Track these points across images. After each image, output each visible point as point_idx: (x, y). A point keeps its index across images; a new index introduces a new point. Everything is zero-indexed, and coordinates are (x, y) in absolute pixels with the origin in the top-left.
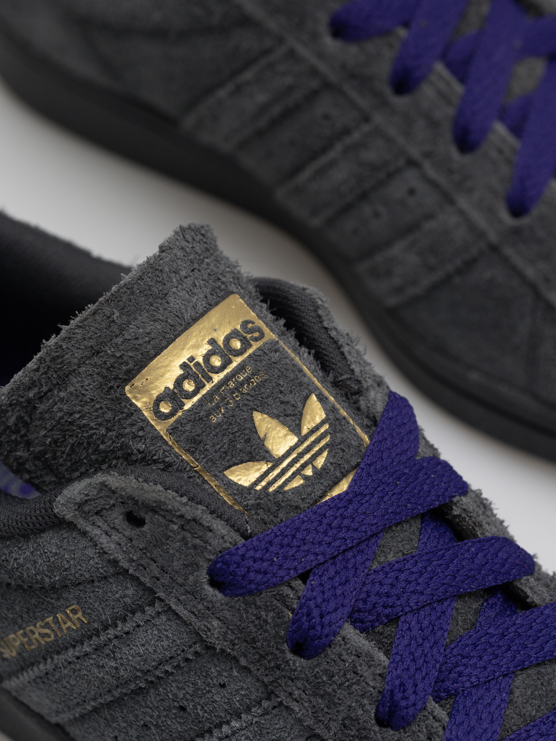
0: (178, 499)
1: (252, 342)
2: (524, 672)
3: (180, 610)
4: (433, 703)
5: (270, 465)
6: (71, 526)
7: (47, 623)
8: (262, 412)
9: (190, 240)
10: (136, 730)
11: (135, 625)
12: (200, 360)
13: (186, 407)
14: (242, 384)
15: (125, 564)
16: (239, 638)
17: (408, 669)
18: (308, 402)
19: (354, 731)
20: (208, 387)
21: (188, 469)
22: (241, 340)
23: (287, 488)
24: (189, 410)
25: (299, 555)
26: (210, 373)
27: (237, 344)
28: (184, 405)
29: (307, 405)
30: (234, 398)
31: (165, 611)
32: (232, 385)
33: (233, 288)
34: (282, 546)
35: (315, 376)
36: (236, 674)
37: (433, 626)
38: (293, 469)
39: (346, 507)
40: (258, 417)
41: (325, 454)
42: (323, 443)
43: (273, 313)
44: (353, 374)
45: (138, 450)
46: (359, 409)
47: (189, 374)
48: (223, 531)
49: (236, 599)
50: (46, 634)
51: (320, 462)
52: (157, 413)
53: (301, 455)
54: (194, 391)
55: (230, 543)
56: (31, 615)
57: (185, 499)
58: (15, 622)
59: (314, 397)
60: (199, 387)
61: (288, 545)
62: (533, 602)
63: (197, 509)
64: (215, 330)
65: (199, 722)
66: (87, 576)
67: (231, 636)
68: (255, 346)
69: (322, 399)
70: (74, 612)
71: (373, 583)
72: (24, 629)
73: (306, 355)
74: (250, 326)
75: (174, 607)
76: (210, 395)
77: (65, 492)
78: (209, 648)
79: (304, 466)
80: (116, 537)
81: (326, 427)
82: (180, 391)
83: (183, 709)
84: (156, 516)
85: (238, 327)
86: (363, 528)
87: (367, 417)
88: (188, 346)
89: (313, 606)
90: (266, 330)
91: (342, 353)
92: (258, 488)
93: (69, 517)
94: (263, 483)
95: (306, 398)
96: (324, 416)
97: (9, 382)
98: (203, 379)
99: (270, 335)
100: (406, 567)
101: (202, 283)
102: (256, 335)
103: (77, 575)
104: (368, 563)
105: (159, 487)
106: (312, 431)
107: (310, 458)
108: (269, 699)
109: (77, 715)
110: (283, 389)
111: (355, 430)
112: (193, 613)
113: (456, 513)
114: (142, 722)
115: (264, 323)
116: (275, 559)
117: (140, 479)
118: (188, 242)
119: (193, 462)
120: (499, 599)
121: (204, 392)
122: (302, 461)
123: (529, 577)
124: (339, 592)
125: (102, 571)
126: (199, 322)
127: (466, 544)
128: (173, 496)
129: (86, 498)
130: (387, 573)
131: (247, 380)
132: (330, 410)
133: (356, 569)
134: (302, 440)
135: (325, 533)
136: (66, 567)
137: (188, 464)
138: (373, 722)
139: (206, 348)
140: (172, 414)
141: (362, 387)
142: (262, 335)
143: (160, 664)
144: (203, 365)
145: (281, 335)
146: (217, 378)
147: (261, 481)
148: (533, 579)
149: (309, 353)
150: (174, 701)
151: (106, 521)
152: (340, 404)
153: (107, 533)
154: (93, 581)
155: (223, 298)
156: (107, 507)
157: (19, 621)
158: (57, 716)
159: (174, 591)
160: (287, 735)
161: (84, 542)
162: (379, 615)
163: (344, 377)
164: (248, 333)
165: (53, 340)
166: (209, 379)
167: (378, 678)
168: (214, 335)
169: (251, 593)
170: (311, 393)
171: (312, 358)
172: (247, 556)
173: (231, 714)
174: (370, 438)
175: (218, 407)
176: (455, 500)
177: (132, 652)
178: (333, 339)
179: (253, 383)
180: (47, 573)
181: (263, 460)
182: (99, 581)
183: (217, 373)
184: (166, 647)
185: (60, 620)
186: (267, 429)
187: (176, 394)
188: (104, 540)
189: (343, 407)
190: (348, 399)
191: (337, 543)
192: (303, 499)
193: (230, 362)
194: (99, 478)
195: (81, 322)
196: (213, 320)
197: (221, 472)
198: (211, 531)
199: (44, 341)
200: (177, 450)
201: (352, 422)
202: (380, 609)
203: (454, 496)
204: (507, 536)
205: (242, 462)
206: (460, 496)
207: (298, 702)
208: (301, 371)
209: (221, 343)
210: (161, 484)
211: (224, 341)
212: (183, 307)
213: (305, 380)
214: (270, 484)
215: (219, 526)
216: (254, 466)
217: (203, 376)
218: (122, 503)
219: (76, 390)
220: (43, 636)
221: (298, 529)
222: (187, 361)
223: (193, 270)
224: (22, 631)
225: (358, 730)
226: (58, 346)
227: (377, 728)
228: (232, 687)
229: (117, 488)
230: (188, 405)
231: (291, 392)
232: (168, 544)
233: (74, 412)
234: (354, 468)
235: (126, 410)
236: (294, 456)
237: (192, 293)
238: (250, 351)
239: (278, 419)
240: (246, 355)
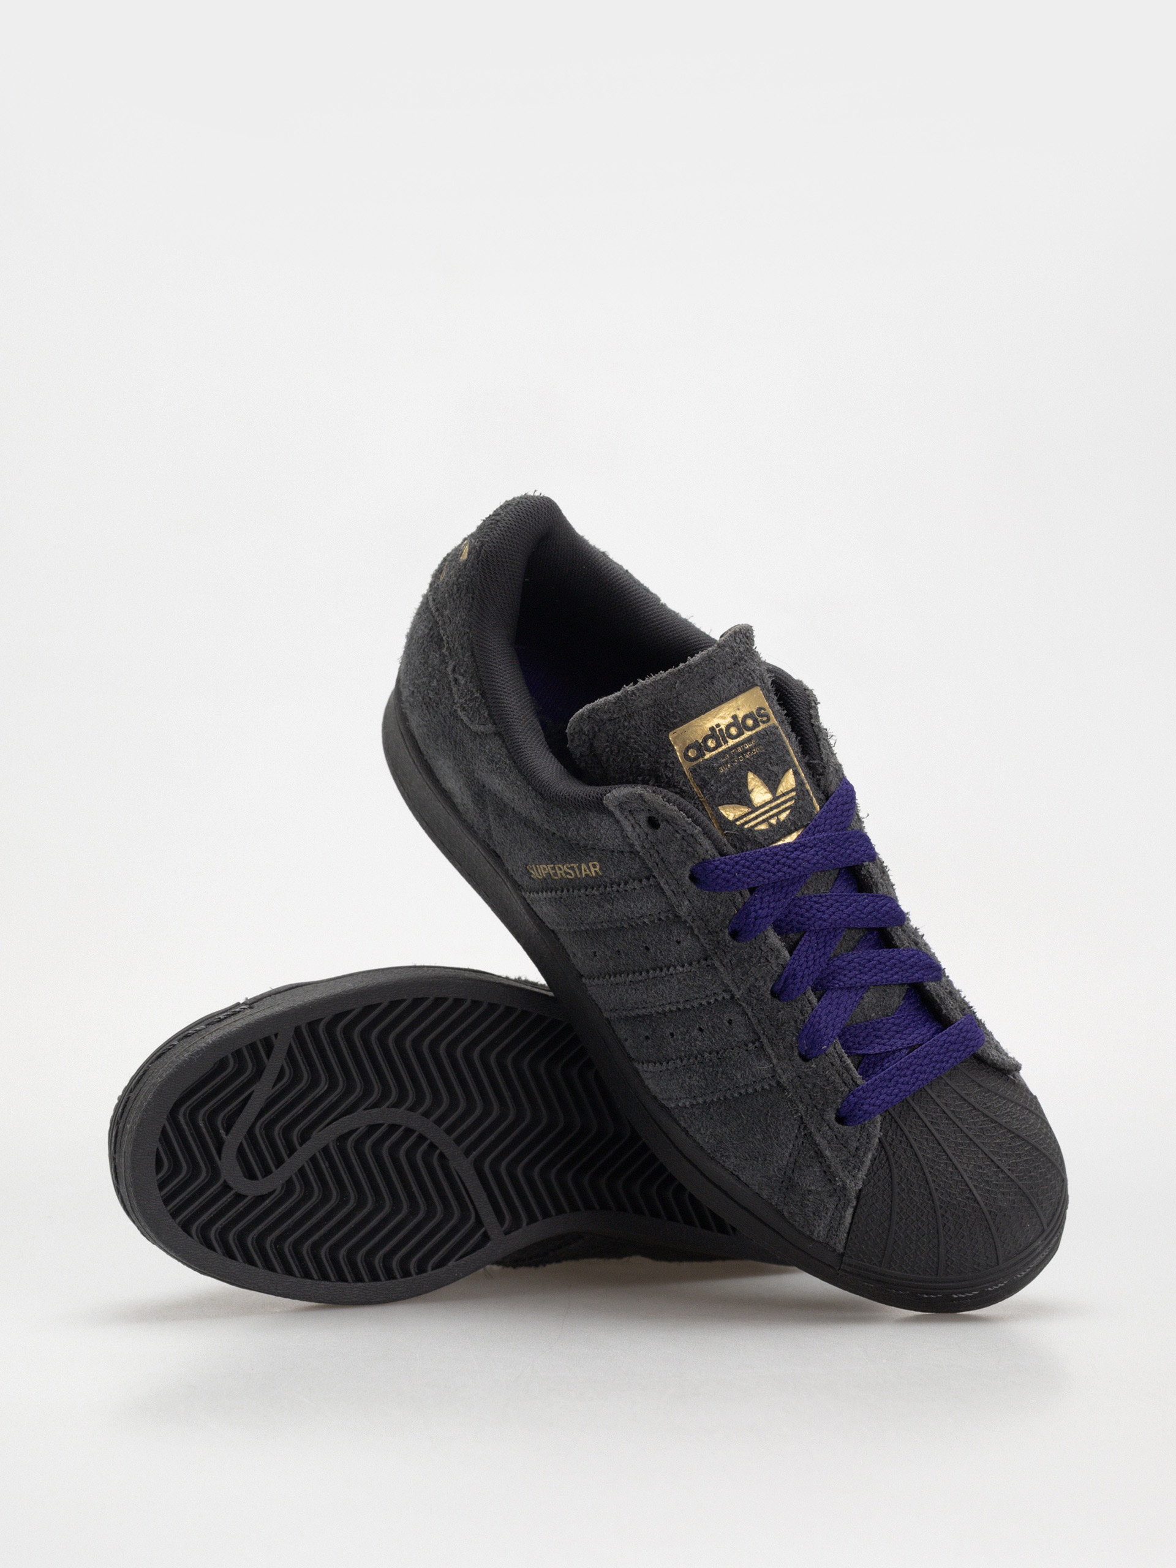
0: (686, 819)
1: (760, 723)
2: (876, 987)
3: (666, 887)
4: (811, 992)
5: (750, 810)
6: (611, 814)
7: (573, 867)
8: (755, 773)
9: (738, 641)
10: (611, 952)
11: (633, 887)
12: (723, 727)
13: (706, 757)
14: (746, 751)
15: (638, 849)
16: (698, 916)
17: (801, 966)
18: (787, 774)
19: (756, 995)
20: (724, 747)
21: (696, 798)
22: (754, 721)
23: (756, 828)
24: (707, 760)
25: (753, 875)
26: (727, 739)
27: (750, 722)
28: (705, 755)
29: (785, 777)
30: (739, 759)
31: (655, 886)
32: (740, 750)
33: (758, 682)
34: (743, 866)
35: (796, 757)
36: (690, 938)
37: (826, 943)
38: (764, 817)
39: (792, 852)
40: (751, 776)
41: (788, 812)
42: (788, 804)
43: (780, 705)
44: (822, 761)
45: (666, 776)
46: (819, 786)
47: (714, 735)
48: (708, 847)
49: (704, 892)
50: (570, 873)
51: (783, 817)
52: (686, 756)
53: (771, 809)
54: (714, 748)
55: (711, 856)
56: (564, 858)
57: (690, 820)
58: (550, 859)
59: (791, 771)
60: (718, 745)
61: (748, 868)
62: (896, 944)
63: (696, 829)
64: (739, 709)
65: (656, 960)
66: (611, 848)
67: (693, 914)
68: (762, 726)
69: (796, 773)
70: (594, 866)
71: (795, 905)
72: (554, 864)
73: (794, 739)
74: (762, 711)
75: (662, 885)
76: (724, 753)
77: (614, 792)
78: (677, 916)
79: (772, 817)
80: (637, 829)
81: (794, 794)
82: (705, 746)
83: (647, 949)
84: (668, 826)
85: (754, 711)
86: (799, 869)
87: (823, 793)
88: (718, 716)
89: (753, 910)
90: (772, 716)
91: (819, 745)
92: (738, 823)
93: (611, 808)
94: (742, 821)
95: (786, 771)
96: (794, 786)
97: (593, 702)
98: (722, 741)
99: (774, 721)
100: (820, 901)
101: (739, 674)
102: (765, 719)
103: (604, 845)
104: (795, 893)
105: (676, 808)
106: (784, 795)
107: (778, 813)
108: (706, 959)
109: (572, 930)
110: (772, 761)
111: (812, 800)
112: (673, 892)
113: (863, 873)
114: (617, 949)
115: (772, 711)
116: (736, 874)
117: (665, 799)
118: (737, 643)
119: (700, 795)
120: (874, 936)
121: (720, 750)
122: (771, 813)
123: (898, 928)
124: (772, 905)
125: (622, 848)
126: (730, 701)
127: (863, 895)
128: (683, 817)
129: (627, 800)
130: (806, 902)
131: (750, 749)
132: (799, 783)
133: (787, 894)
134: (775, 799)
135: (774, 865)
136: (599, 837)
137: (697, 795)
138: (769, 992)
139: (729, 720)
140: (695, 759)
141: (825, 771)
142: (769, 720)
143: (641, 917)
144: (724, 731)
145: (781, 722)
146: (731, 742)
147: (741, 819)
148: (900, 930)
149: (796, 738)
150: (643, 942)
151: (634, 818)
152: (807, 780)
153: (632, 826)
154: (613, 851)
155: (750, 688)
156: (638, 810)
157: (554, 859)
158: (557, 926)
159: (666, 875)
160: (711, 985)
161: (615, 827)
162: (793, 927)
163: (815, 762)
164: (759, 716)
165: (630, 688)
166: (726, 742)
167: (780, 966)
168: (738, 713)
169: (715, 891)
170: (790, 768)
171: (797, 743)
172: (719, 868)
173: (678, 961)
174: (821, 808)
175: (727, 762)
176: (865, 864)
177: (626, 904)
178: (815, 733)
179: (754, 752)
180: (585, 837)
181: (746, 805)
182: (617, 853)
183: (732, 739)
184: (649, 907)
185: (583, 868)
186: (755, 785)
187: (702, 746)
188: (629, 829)
189: (808, 783)
190: (813, 776)
191: (780, 874)
192: (765, 839)
193: (743, 734)
194: (639, 789)
195: (653, 682)
196: (739, 703)
197: (717, 806)
198: (700, 844)
199: (625, 686)
200: (692, 784)
201: (811, 794)
202: (794, 923)
203: (865, 861)
204: (892, 896)
205: (732, 803)
206: (869, 862)
207: (725, 966)
208: (788, 751)
209: (740, 720)
210: (677, 806)
211: (742, 719)
212: (722, 689)
213: (789, 759)
214: (746, 823)
215: (706, 843)
216: (739, 807)
217: (722, 739)
218: (649, 810)
219: (636, 724)
220: (567, 873)
221: (757, 859)
222: (715, 726)
223: (735, 664)
224: (552, 866)
225: (758, 995)
226: (633, 693)
227: (770, 997)
228: (684, 944)
229: (648, 801)
230: (708, 756)
231: (777, 764)
232: (670, 845)
233: (631, 738)
234: (803, 826)
235: (666, 748)
236: (766, 808)
237: (730, 681)
238: (758, 729)
239: (764, 781)
240: (754, 732)
